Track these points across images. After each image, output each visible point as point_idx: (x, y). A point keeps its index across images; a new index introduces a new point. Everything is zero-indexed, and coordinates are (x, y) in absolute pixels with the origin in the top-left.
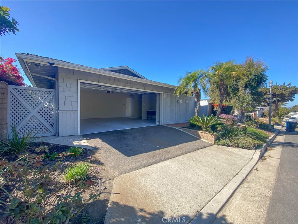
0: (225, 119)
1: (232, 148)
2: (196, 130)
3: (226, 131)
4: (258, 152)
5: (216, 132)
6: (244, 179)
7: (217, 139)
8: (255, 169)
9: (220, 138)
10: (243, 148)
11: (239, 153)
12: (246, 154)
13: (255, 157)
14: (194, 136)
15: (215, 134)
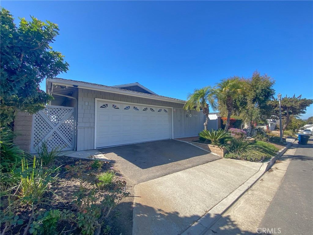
0: (234, 133)
1: (240, 161)
2: (205, 143)
3: (234, 144)
4: (265, 165)
5: (224, 145)
6: (249, 188)
7: (226, 152)
8: (261, 179)
9: (228, 151)
10: (251, 160)
11: (247, 166)
12: (253, 167)
13: (262, 169)
14: (203, 149)
15: (223, 147)
